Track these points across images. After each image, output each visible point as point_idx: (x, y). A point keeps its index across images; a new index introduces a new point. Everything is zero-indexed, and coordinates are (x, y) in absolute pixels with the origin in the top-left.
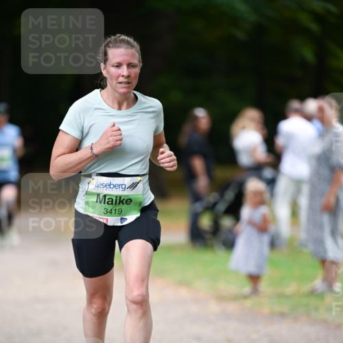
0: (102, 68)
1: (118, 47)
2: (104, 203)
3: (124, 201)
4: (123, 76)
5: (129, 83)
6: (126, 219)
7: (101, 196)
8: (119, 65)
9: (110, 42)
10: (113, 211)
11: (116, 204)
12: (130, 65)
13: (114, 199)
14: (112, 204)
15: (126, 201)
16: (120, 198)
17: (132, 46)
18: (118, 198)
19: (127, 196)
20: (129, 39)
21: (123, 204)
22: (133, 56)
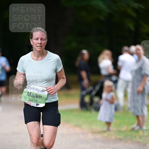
1: (37, 32)
2: (30, 96)
3: (38, 97)
4: (39, 43)
5: (41, 47)
6: (39, 105)
7: (29, 93)
8: (37, 39)
10: (33, 100)
11: (35, 97)
12: (41, 39)
13: (34, 95)
14: (33, 97)
15: (39, 97)
16: (37, 95)
17: (43, 32)
18: (36, 95)
19: (40, 94)
21: (38, 98)
22: (43, 35)
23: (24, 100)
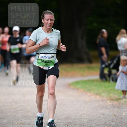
0: (42, 20)
1: (48, 14)
2: (43, 62)
3: (49, 62)
4: (49, 23)
5: (51, 25)
7: (42, 60)
8: (48, 20)
9: (45, 12)
10: (46, 65)
11: (47, 63)
12: (51, 20)
13: (46, 61)
14: (45, 63)
16: (48, 61)
17: (52, 14)
19: (50, 60)
20: (51, 12)
22: (52, 17)
23: (39, 65)
